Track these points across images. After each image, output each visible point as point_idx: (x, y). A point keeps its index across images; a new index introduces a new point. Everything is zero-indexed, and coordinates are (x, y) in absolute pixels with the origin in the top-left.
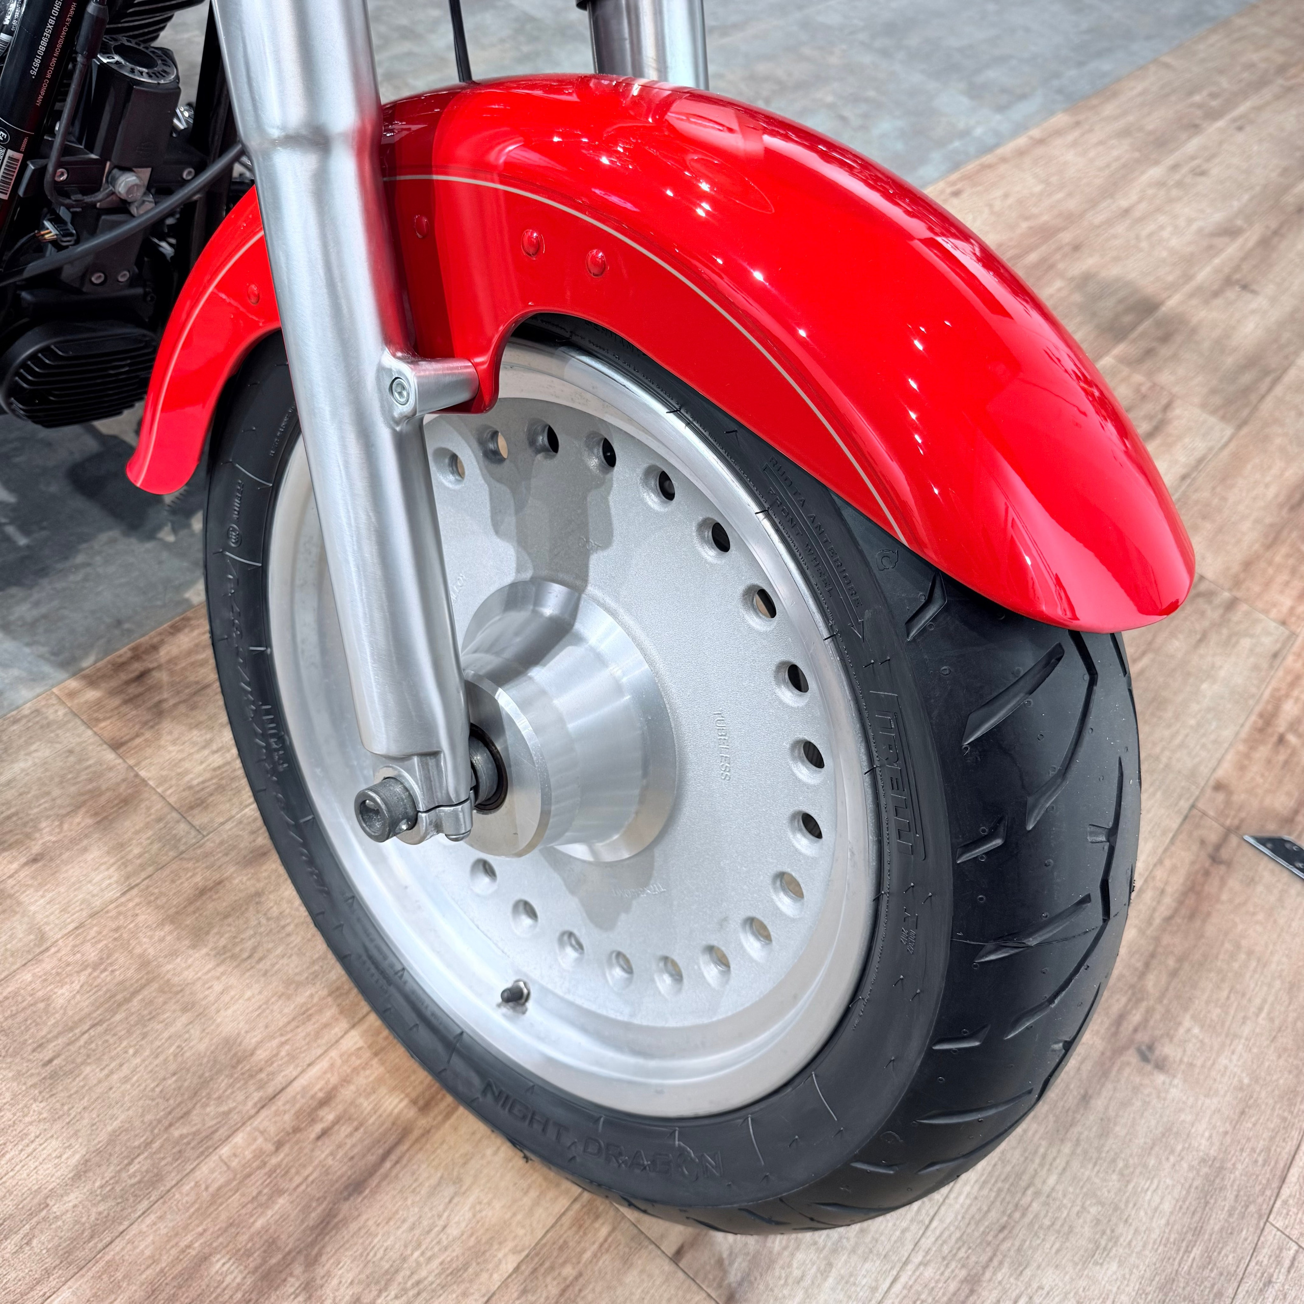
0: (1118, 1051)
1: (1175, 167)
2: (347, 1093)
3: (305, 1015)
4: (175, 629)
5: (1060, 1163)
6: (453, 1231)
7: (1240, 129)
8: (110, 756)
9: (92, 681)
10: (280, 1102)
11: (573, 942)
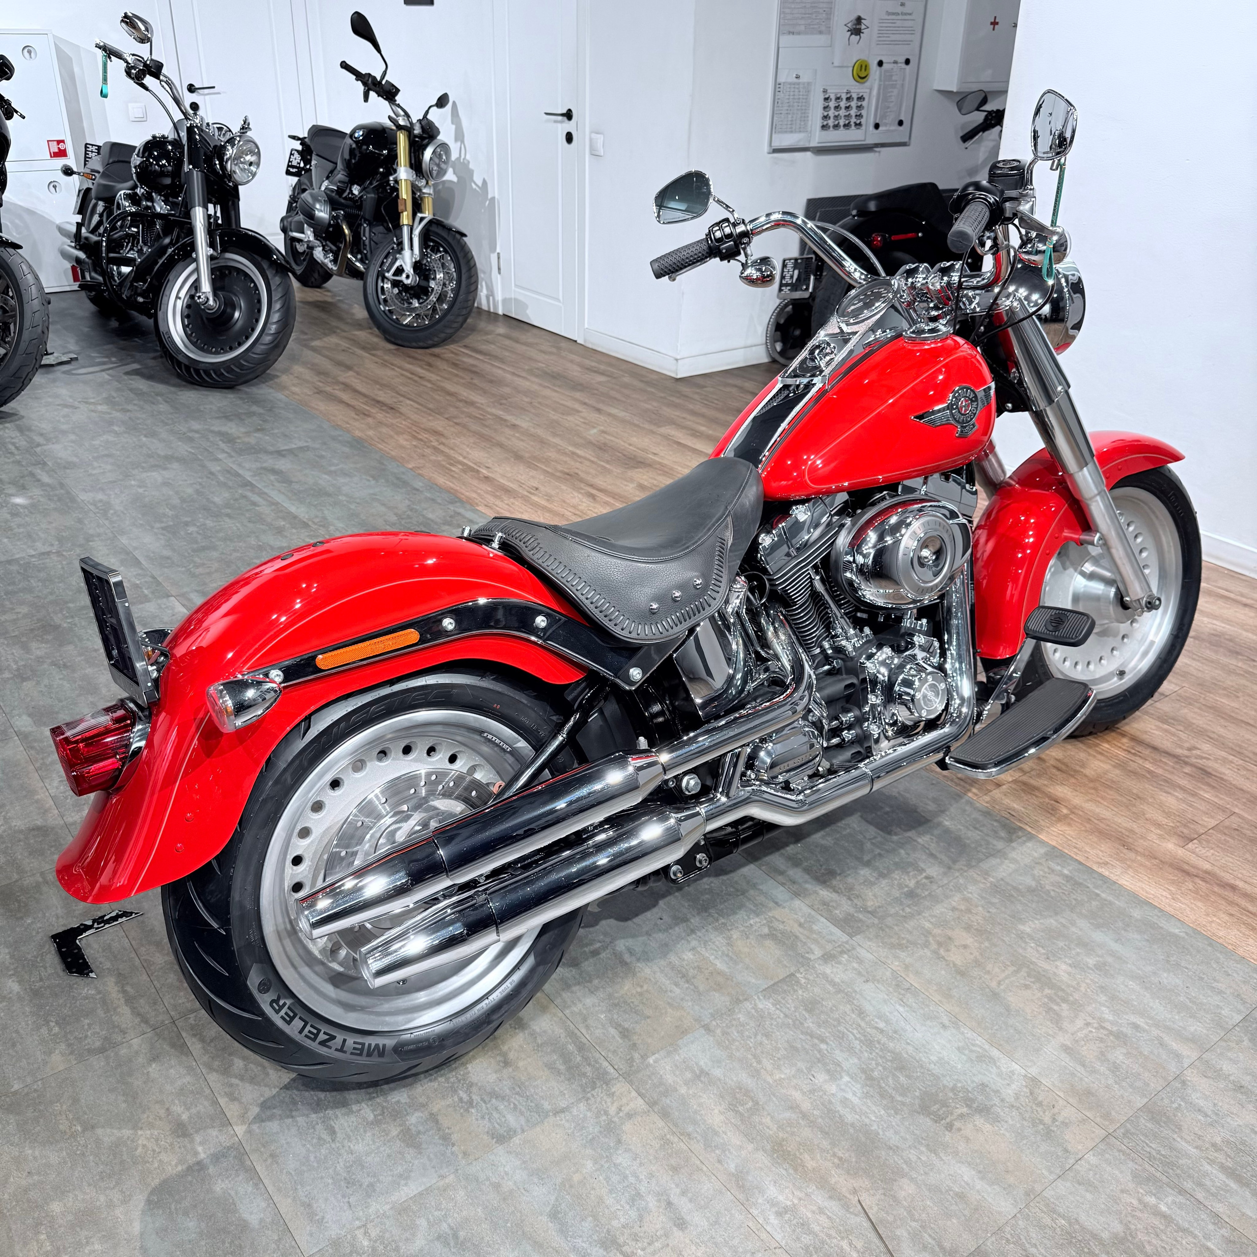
8: (1004, 787)
9: (967, 790)
11: (1113, 651)
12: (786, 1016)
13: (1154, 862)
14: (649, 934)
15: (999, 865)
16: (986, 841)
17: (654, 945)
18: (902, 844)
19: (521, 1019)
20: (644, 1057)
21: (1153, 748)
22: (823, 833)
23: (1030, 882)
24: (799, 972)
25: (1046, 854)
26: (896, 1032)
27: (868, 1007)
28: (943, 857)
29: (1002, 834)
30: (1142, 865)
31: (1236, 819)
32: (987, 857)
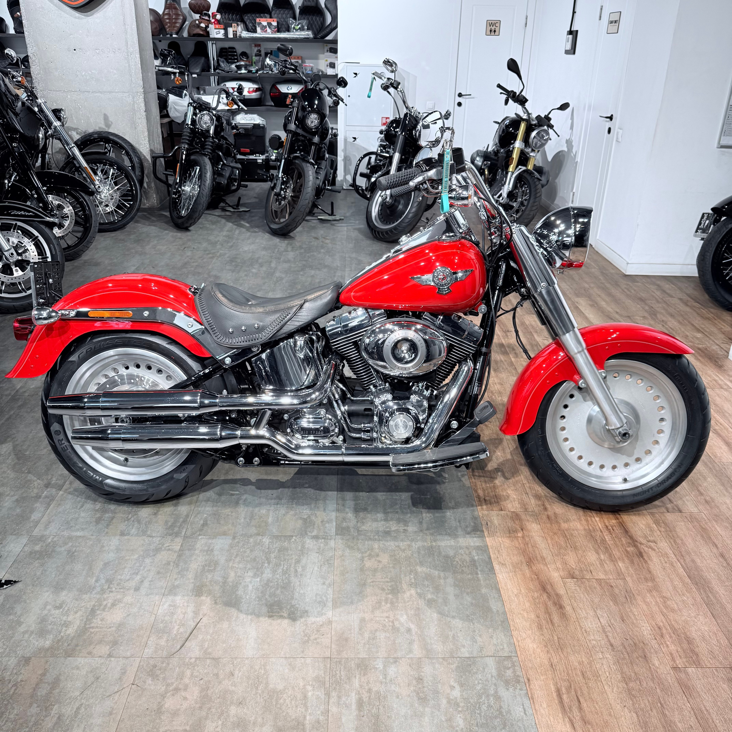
4: (476, 491)
6: (644, 527)
8: (503, 512)
9: (481, 505)
10: (602, 530)
11: (626, 465)
12: (268, 548)
13: (533, 576)
14: (260, 498)
15: (447, 540)
16: (456, 528)
17: (257, 502)
18: (414, 512)
19: (179, 503)
20: (199, 535)
21: (626, 531)
22: (385, 493)
23: (451, 553)
24: (296, 536)
25: (478, 546)
26: (301, 575)
27: (304, 561)
28: (425, 526)
29: (469, 529)
30: (523, 574)
31: (621, 582)
32: (446, 534)
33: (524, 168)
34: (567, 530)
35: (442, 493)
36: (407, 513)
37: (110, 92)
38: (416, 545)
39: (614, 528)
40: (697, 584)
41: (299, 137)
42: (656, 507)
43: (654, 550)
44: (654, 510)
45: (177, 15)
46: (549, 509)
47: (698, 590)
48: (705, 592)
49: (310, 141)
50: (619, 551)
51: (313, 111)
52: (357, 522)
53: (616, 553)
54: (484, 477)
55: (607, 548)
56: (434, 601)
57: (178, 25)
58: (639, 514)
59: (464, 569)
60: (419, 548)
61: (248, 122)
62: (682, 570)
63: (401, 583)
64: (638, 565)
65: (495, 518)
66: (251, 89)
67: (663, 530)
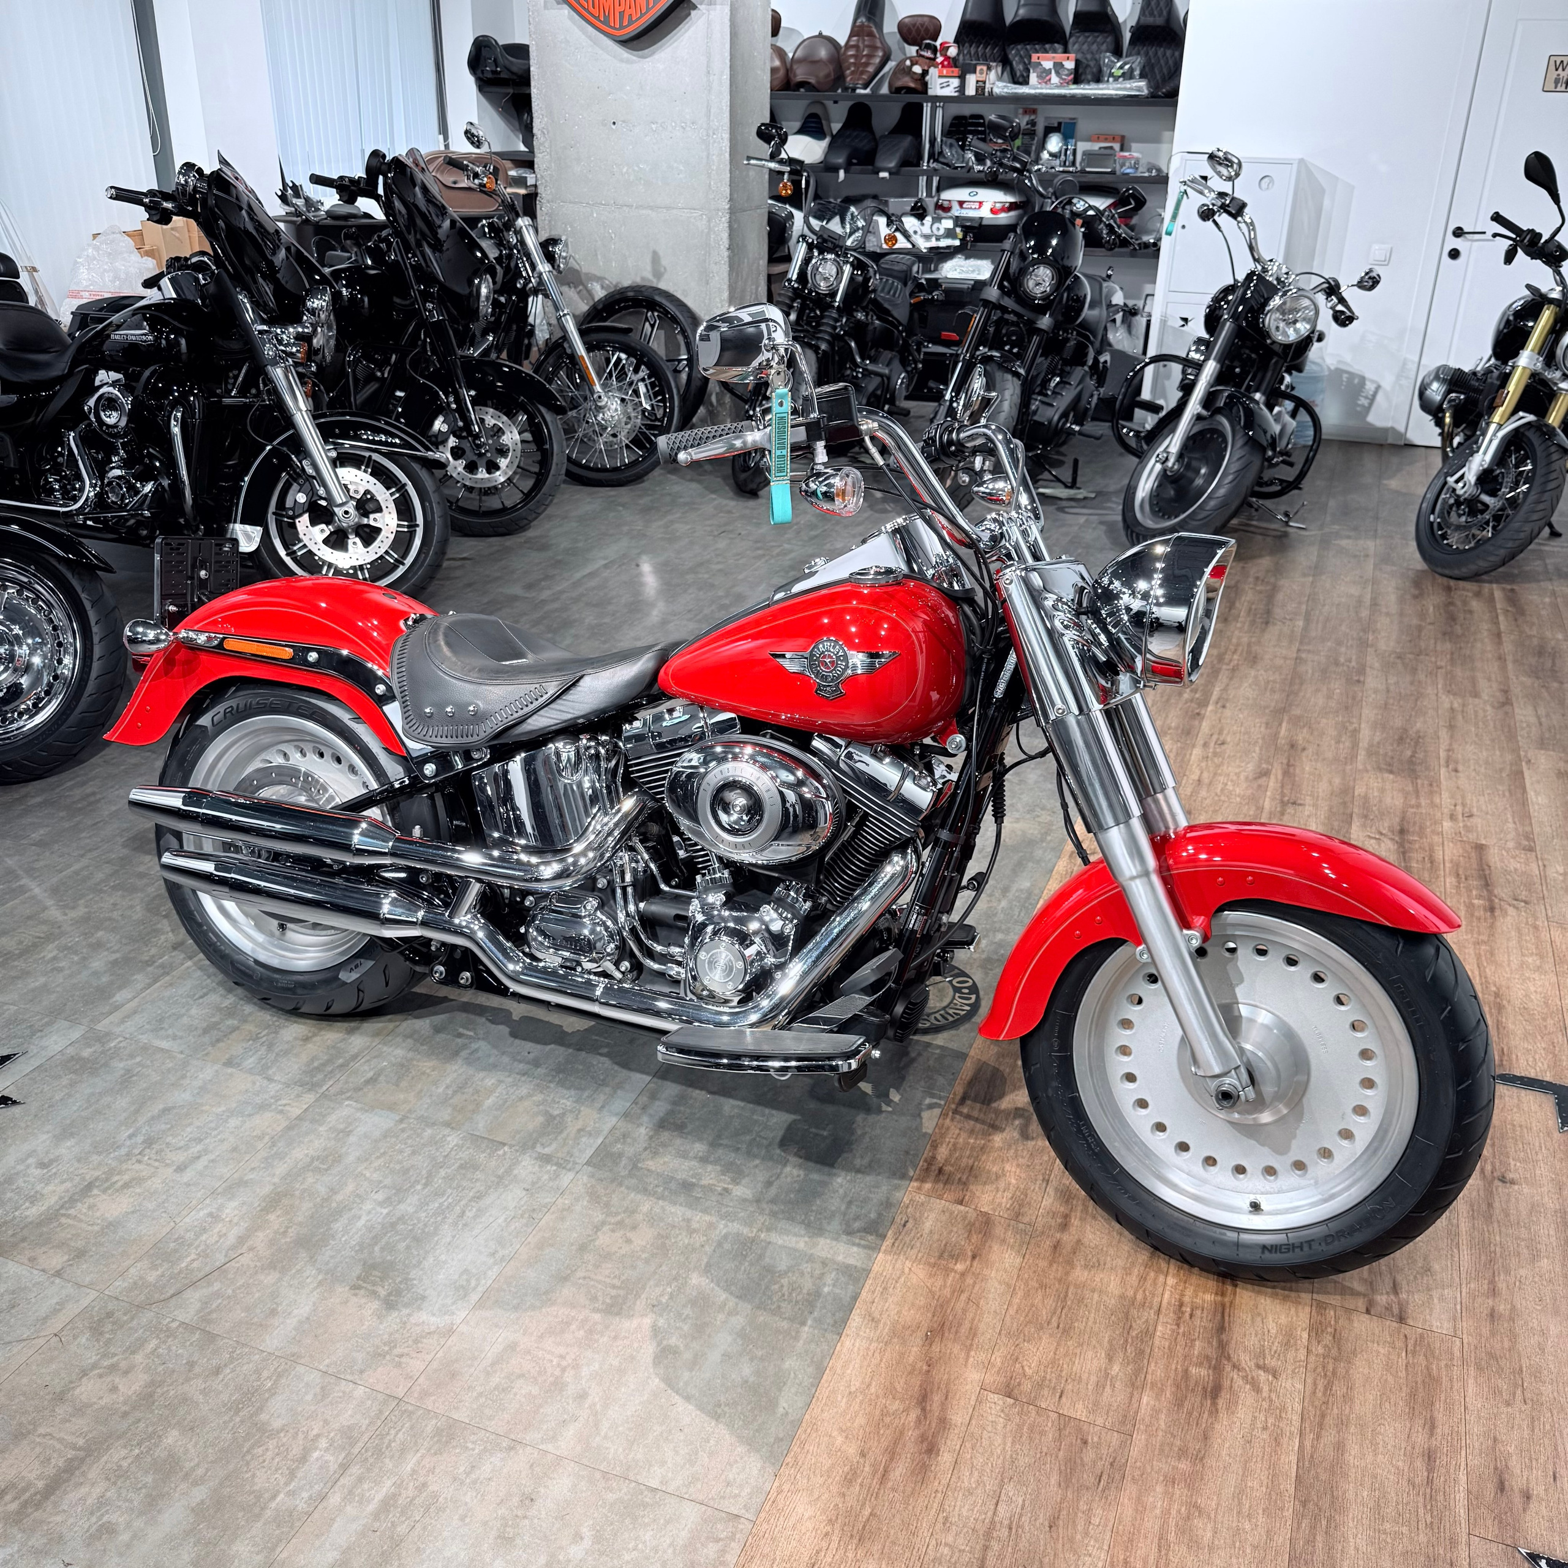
0: (1491, 1183)
1: (1205, 745)
2: (1186, 1299)
3: (1143, 1279)
4: (935, 1147)
5: (1497, 1230)
6: (1273, 1331)
7: (1224, 707)
8: (962, 1208)
9: (922, 1180)
10: (1163, 1310)
11: (1270, 1171)
12: (446, 1156)
13: (919, 1364)
14: (503, 1053)
15: (795, 1235)
16: (833, 1215)
17: (491, 1060)
18: (771, 1158)
19: (358, 1028)
20: (348, 1099)
21: (1221, 1327)
22: (742, 1104)
23: (783, 1266)
24: (511, 1146)
25: (848, 1267)
26: (465, 1225)
27: (488, 1201)
28: (773, 1191)
29: (857, 1225)
30: (902, 1355)
31: (1115, 1439)
32: (803, 1222)
33: (1531, 418)
34: (1076, 1286)
35: (859, 1132)
36: (755, 1156)
37: (668, 208)
38: (723, 1228)
39: (1198, 1313)
40: (1304, 1504)
41: (1006, 316)
42: (1345, 1291)
43: (1257, 1389)
44: (1335, 1300)
45: (874, 48)
46: (1073, 1230)
47: (1298, 1517)
48: (1313, 1528)
49: (1031, 323)
50: (1167, 1367)
51: (1043, 261)
52: (645, 1149)
53: (1156, 1370)
54: (977, 1120)
55: (1142, 1352)
56: (675, 1353)
57: (871, 69)
58: (1285, 1299)
59: (783, 1305)
60: (726, 1237)
61: (963, 276)
62: (1294, 1458)
63: (638, 1296)
64: (1190, 1414)
65: (932, 1216)
66: (998, 206)
67: (1320, 1350)
